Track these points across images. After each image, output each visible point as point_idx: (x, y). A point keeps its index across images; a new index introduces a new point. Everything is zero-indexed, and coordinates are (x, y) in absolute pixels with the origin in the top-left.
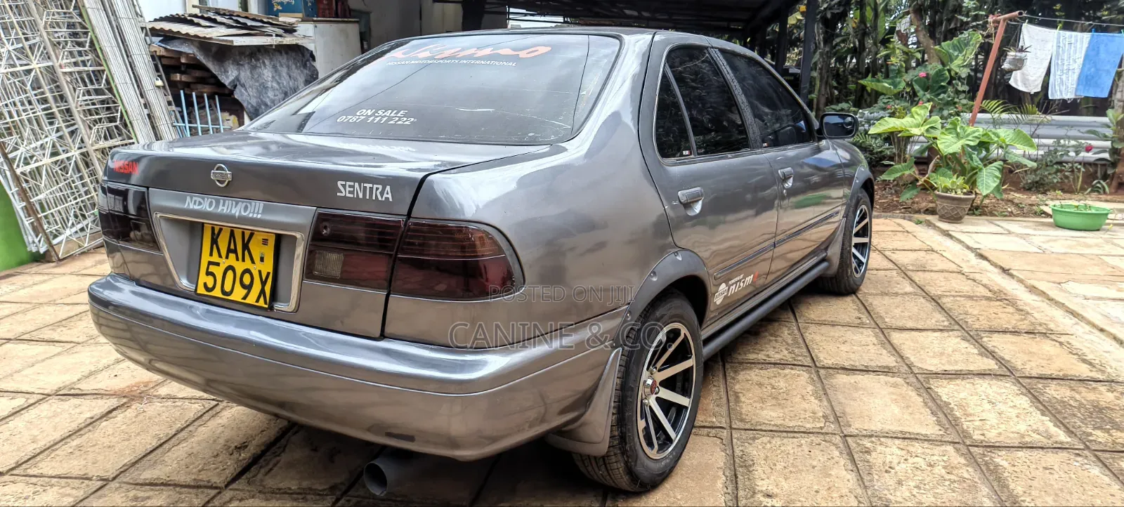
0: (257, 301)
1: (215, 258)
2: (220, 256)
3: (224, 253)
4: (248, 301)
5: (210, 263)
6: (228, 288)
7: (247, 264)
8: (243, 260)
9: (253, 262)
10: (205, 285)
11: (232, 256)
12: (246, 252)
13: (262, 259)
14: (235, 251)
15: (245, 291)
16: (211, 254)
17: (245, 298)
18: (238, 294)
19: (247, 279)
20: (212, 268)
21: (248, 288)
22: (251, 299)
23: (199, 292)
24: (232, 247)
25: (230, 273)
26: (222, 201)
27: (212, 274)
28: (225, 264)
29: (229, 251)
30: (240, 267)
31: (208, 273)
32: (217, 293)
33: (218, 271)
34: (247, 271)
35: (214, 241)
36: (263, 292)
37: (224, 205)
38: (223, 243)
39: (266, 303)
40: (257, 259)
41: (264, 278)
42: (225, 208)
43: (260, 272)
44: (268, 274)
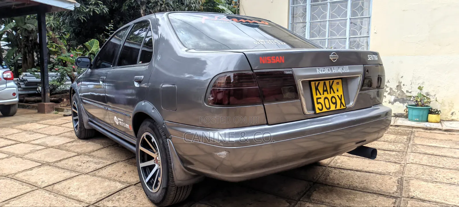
0: (341, 107)
1: (319, 96)
2: (320, 94)
3: (322, 92)
4: (337, 108)
5: (317, 99)
6: (328, 106)
7: (333, 94)
8: (330, 93)
9: (334, 93)
10: (318, 108)
11: (325, 93)
12: (331, 90)
13: (338, 91)
14: (326, 91)
15: (335, 105)
16: (317, 95)
17: (336, 108)
18: (333, 108)
19: (334, 100)
20: (319, 101)
21: (335, 103)
22: (338, 107)
23: (317, 112)
24: (325, 89)
25: (326, 100)
26: (332, 68)
27: (320, 103)
28: (323, 97)
29: (324, 91)
30: (329, 96)
31: (318, 103)
32: (325, 110)
33: (321, 101)
34: (333, 97)
35: (317, 89)
36: (341, 103)
37: (334, 70)
38: (321, 88)
39: (344, 106)
40: (335, 91)
41: (340, 98)
42: (335, 70)
43: (338, 96)
44: (341, 95)
